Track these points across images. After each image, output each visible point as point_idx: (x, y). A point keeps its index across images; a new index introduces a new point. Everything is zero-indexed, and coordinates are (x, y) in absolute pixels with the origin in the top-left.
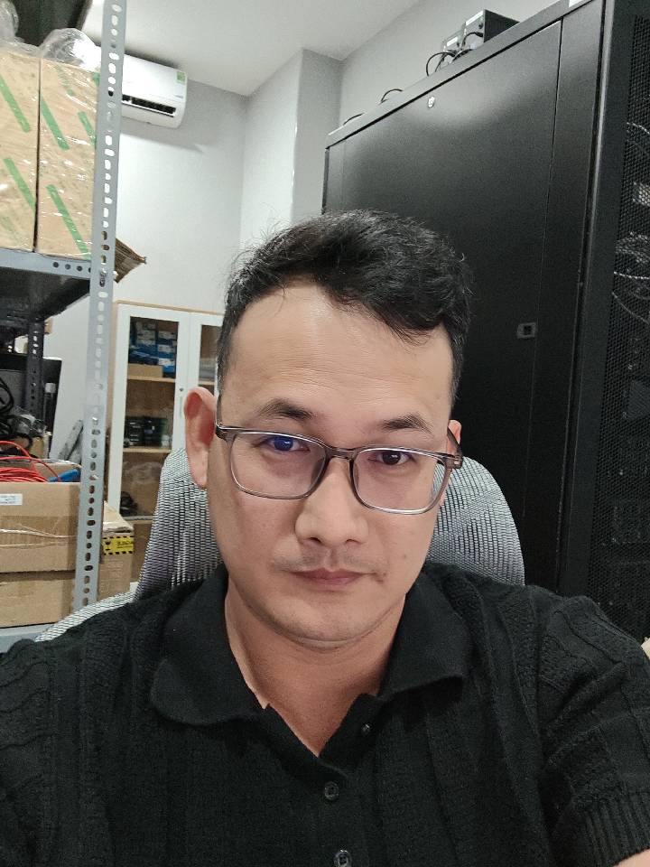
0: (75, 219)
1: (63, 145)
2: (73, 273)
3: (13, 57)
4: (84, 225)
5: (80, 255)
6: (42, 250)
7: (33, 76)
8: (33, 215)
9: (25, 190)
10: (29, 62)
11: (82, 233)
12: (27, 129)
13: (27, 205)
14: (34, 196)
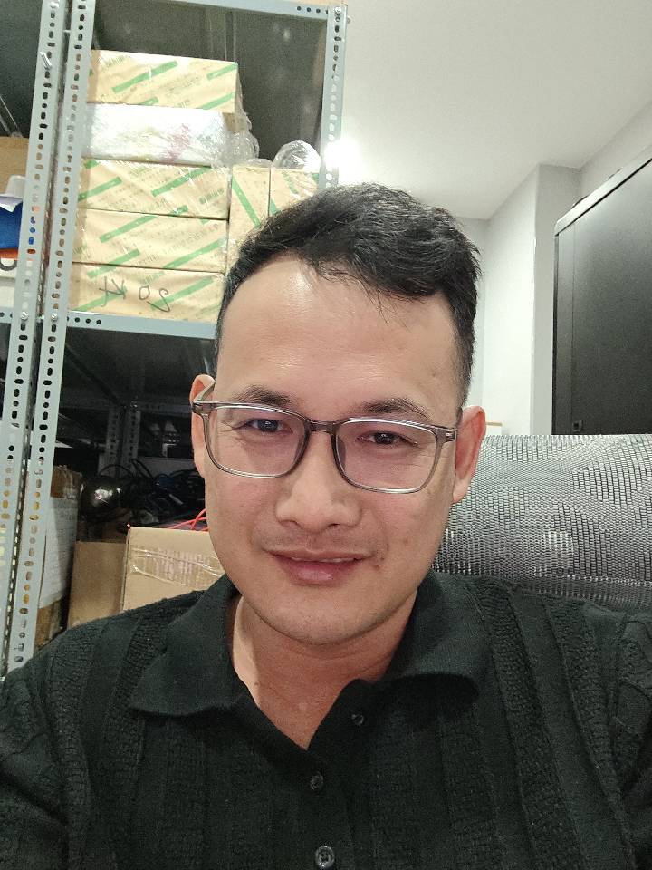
3: (249, 170)
7: (265, 183)
10: (261, 172)
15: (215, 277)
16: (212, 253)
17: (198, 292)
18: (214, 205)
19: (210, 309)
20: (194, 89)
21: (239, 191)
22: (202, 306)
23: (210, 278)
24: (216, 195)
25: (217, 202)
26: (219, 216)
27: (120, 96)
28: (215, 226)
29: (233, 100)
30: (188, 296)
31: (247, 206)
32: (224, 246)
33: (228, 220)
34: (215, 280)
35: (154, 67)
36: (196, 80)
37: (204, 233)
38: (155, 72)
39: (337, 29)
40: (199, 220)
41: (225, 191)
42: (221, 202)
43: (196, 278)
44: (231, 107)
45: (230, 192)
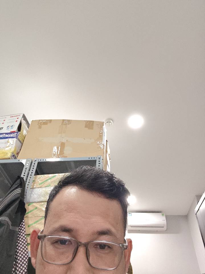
27: (41, 186)
35: (50, 177)
38: (50, 179)
39: (99, 161)
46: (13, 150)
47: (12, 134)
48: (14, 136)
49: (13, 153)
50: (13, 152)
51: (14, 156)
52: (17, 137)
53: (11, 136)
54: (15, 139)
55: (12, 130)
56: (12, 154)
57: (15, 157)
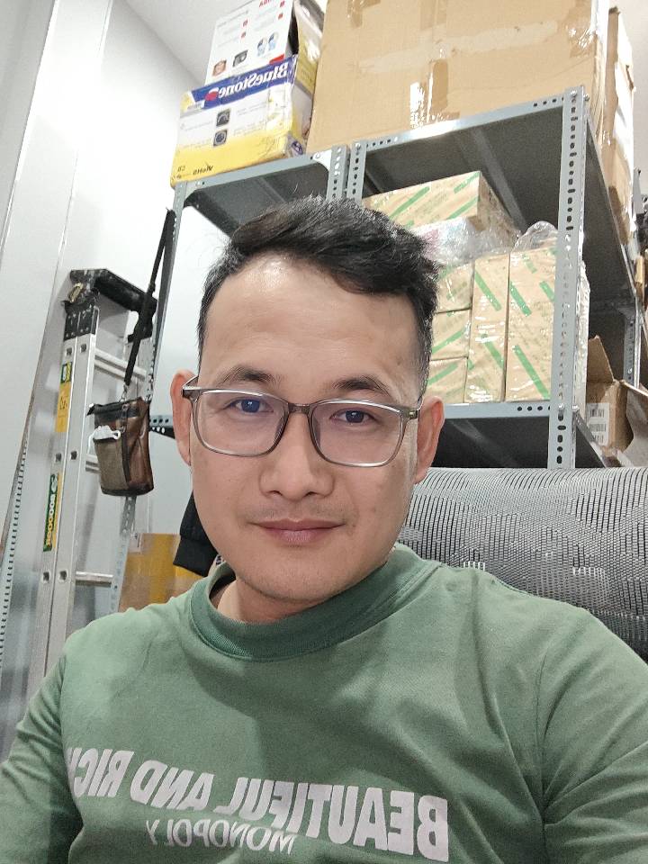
0: (536, 368)
1: (527, 311)
2: (535, 413)
3: (490, 260)
4: (543, 371)
5: (540, 396)
6: (508, 399)
7: (504, 268)
8: (501, 373)
9: (495, 354)
10: (500, 260)
11: (542, 377)
12: (498, 308)
13: (497, 366)
14: (503, 356)
15: (459, 361)
16: (457, 341)
17: (444, 379)
18: (459, 298)
19: (455, 392)
20: (444, 203)
21: (480, 279)
22: (448, 390)
23: (455, 363)
24: (460, 289)
25: (461, 295)
26: (463, 307)
28: (460, 316)
29: (476, 203)
30: (435, 384)
31: (487, 292)
32: (467, 333)
33: (470, 308)
34: (460, 365)
35: (411, 197)
36: (443, 196)
37: (450, 325)
38: (411, 201)
39: (573, 110)
40: (446, 315)
41: (469, 283)
42: (465, 295)
43: (443, 365)
44: (473, 211)
45: (472, 284)
46: (288, 125)
47: (276, 69)
48: (282, 74)
49: (290, 135)
50: (289, 132)
51: (297, 146)
52: (290, 78)
53: (275, 78)
54: (287, 87)
55: (276, 54)
56: (289, 138)
57: (300, 148)
